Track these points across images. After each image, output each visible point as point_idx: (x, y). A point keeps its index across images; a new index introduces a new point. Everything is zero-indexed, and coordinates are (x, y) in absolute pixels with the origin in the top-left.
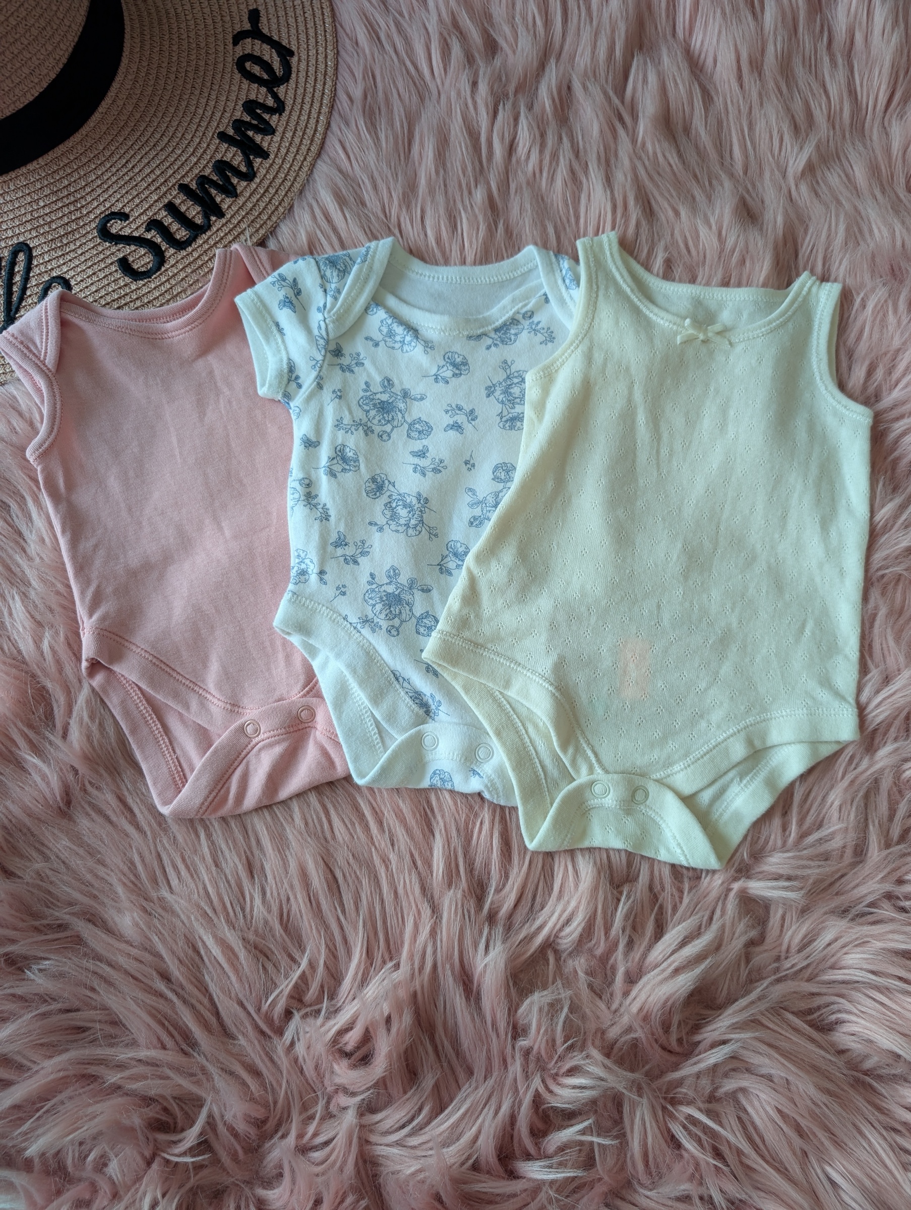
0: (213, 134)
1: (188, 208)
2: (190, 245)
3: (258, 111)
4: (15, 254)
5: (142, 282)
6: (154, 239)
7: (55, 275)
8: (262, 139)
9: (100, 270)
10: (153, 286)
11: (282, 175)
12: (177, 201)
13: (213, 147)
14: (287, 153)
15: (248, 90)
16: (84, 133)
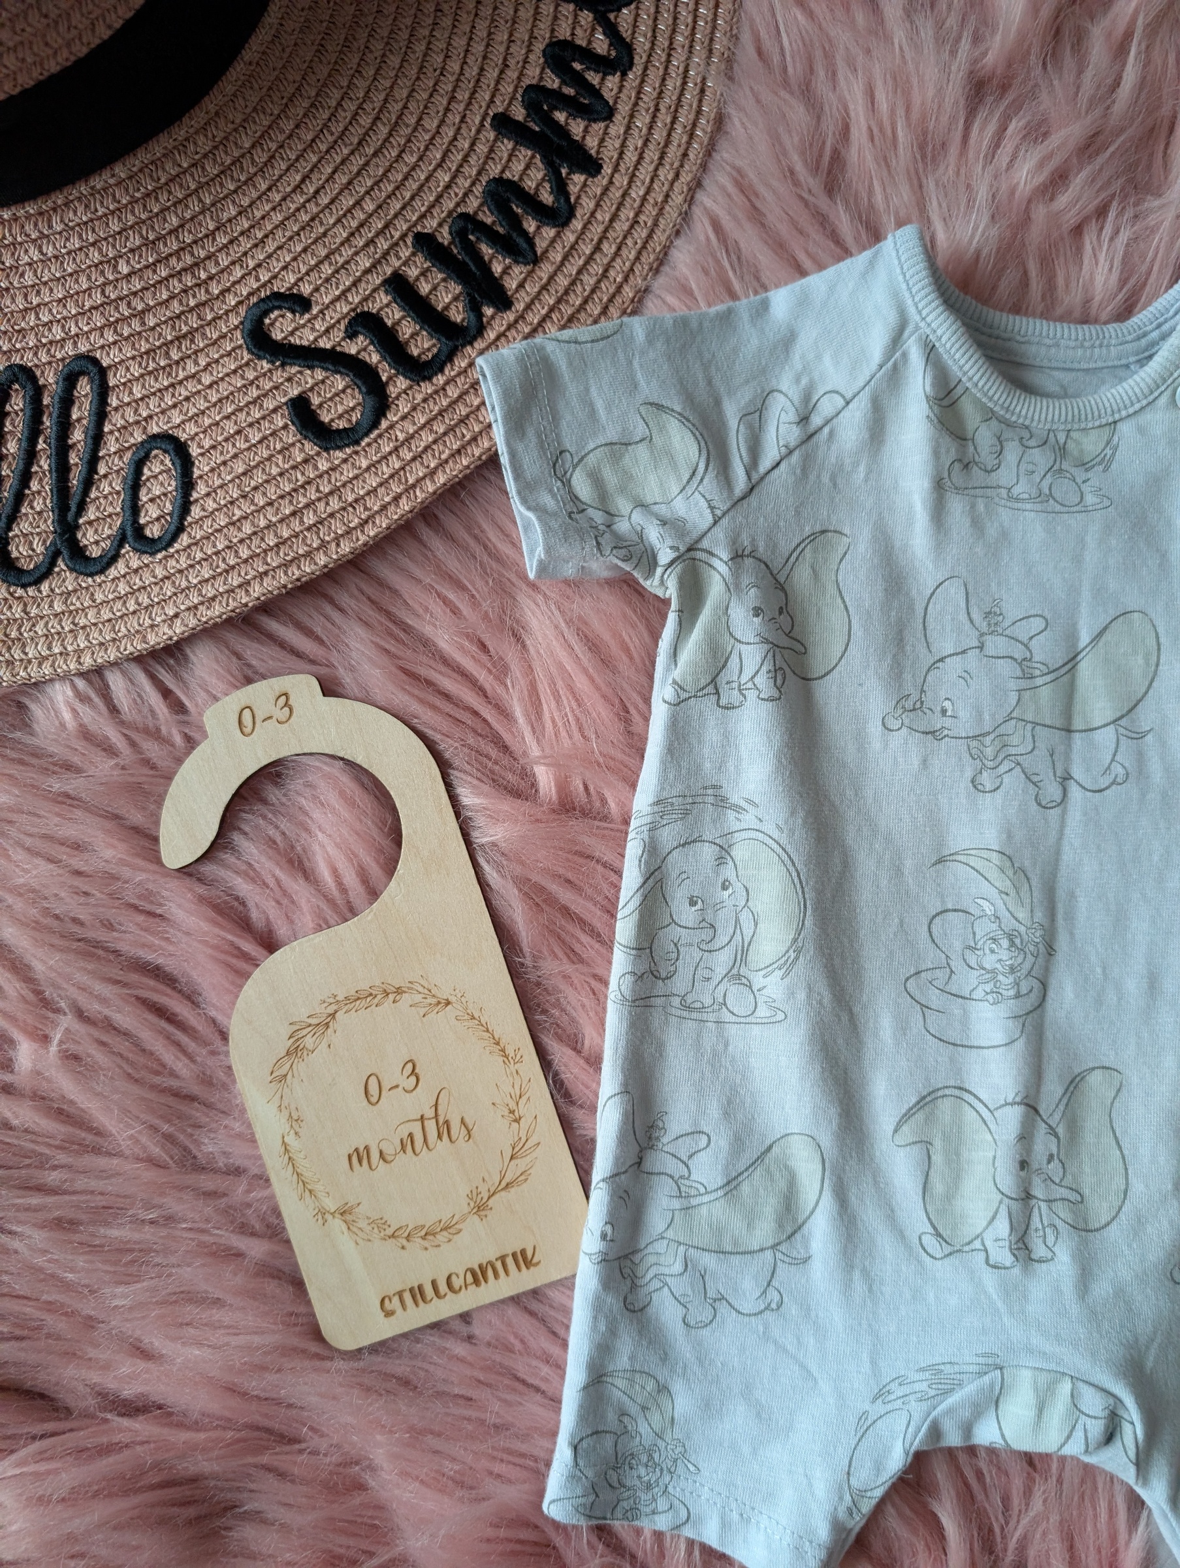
0: (483, 119)
1: (435, 288)
2: (441, 370)
3: (577, 66)
4: (70, 381)
5: (339, 455)
6: (364, 356)
7: (154, 429)
8: (586, 130)
9: (251, 425)
10: (364, 464)
11: (627, 213)
12: (412, 273)
13: (482, 149)
14: (638, 162)
15: (556, 18)
16: (212, 108)
